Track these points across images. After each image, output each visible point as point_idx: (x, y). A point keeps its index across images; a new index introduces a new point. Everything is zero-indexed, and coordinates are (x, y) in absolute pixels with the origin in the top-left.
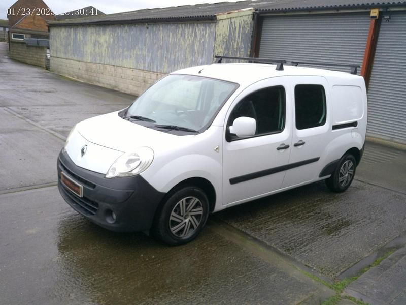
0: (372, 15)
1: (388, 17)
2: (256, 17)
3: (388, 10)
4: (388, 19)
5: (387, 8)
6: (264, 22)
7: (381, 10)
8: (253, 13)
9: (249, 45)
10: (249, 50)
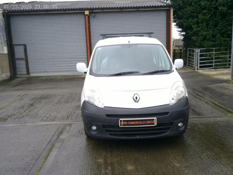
0: (86, 14)
1: (94, 15)
2: (5, 15)
3: (94, 11)
4: (94, 16)
5: (93, 10)
6: (11, 19)
7: (90, 11)
8: (3, 12)
9: (5, 34)
10: (6, 37)
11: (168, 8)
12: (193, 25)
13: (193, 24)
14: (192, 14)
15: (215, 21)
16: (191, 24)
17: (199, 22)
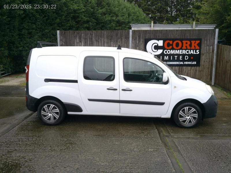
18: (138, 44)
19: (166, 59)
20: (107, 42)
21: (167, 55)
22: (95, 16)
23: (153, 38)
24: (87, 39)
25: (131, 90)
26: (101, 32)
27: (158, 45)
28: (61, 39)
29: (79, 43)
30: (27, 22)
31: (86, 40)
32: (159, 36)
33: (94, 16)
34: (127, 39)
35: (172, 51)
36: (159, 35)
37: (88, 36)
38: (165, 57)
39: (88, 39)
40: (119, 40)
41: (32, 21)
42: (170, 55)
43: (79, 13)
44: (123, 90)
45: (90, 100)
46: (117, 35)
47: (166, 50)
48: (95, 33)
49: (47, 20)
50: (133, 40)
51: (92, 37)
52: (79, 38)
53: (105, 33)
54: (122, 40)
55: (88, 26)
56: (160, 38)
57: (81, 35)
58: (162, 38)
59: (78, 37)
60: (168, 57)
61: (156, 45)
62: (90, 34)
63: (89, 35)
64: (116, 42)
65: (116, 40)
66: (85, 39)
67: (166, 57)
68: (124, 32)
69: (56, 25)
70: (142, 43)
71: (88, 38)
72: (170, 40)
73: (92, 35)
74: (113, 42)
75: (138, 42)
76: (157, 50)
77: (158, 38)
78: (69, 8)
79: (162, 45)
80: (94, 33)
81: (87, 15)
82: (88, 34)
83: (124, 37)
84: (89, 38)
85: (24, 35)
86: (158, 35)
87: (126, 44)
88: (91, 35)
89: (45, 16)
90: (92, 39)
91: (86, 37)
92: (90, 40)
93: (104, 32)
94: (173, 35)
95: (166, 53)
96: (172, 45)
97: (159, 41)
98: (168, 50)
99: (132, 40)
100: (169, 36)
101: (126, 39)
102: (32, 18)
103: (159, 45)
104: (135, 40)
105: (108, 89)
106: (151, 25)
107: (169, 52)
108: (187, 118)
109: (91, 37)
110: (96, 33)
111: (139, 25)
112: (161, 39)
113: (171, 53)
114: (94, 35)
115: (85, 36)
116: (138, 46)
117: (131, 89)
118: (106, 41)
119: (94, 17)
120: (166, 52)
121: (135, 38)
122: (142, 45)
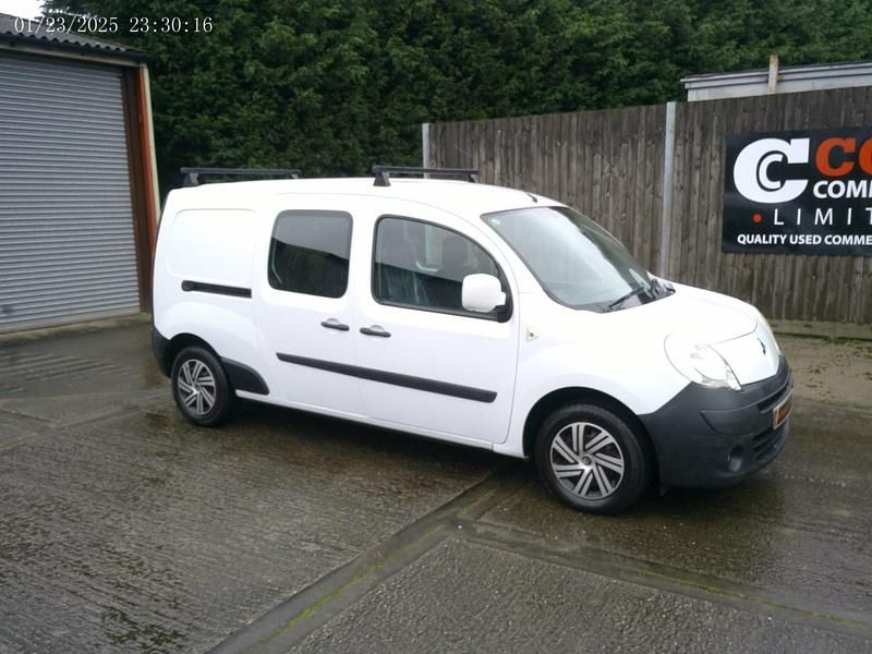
11: (130, 64)
12: (213, 138)
13: (212, 132)
14: (210, 99)
15: (281, 131)
16: (209, 132)
17: (232, 129)
18: (700, 159)
19: (823, 222)
20: (578, 157)
21: (826, 204)
22: (686, 51)
23: (766, 130)
24: (513, 148)
25: (387, 335)
26: (561, 118)
27: (785, 158)
28: (433, 153)
29: (486, 163)
30: (401, 101)
31: (510, 154)
32: (792, 121)
33: (681, 51)
34: (653, 142)
35: (852, 183)
36: (793, 116)
37: (516, 136)
38: (818, 211)
39: (517, 149)
40: (624, 145)
41: (417, 94)
42: (840, 205)
43: (606, 47)
44: (365, 332)
45: (283, 357)
46: (616, 126)
47: (826, 183)
48: (538, 125)
49: (472, 88)
50: (679, 142)
51: (529, 139)
52: (485, 145)
53: (574, 120)
54: (634, 143)
55: (646, 92)
56: (797, 127)
57: (494, 136)
58: (806, 127)
59: (483, 142)
60: (830, 210)
61: (779, 158)
62: (524, 129)
63: (519, 132)
64: (615, 155)
65: (612, 146)
66: (507, 147)
67: (824, 214)
68: (643, 114)
69: (506, 101)
70: (715, 153)
71: (516, 144)
72: (844, 133)
73: (530, 131)
74: (600, 157)
75: (697, 150)
76: (782, 184)
77: (786, 128)
78: (561, 34)
79: (806, 160)
80: (535, 126)
81: (646, 51)
82: (516, 131)
83: (643, 133)
84: (520, 146)
85: (387, 142)
86: (788, 115)
87: (651, 161)
88: (525, 133)
89: (466, 74)
90: (528, 145)
91: (510, 141)
92: (521, 151)
93: (571, 117)
94: (859, 112)
95: (824, 196)
96: (854, 157)
97: (792, 141)
98: (830, 180)
99: (675, 145)
100: (839, 116)
101: (649, 143)
102: (415, 87)
103: (790, 161)
104: (687, 145)
105: (325, 325)
106: (767, 75)
107: (836, 189)
108: (583, 471)
109: (525, 140)
110: (541, 123)
111: (718, 79)
112: (799, 135)
113: (848, 196)
114: (534, 132)
115: (507, 139)
116: (698, 167)
117: (387, 330)
118: (575, 154)
119: (682, 54)
120: (823, 189)
121: (687, 136)
122: (717, 162)
